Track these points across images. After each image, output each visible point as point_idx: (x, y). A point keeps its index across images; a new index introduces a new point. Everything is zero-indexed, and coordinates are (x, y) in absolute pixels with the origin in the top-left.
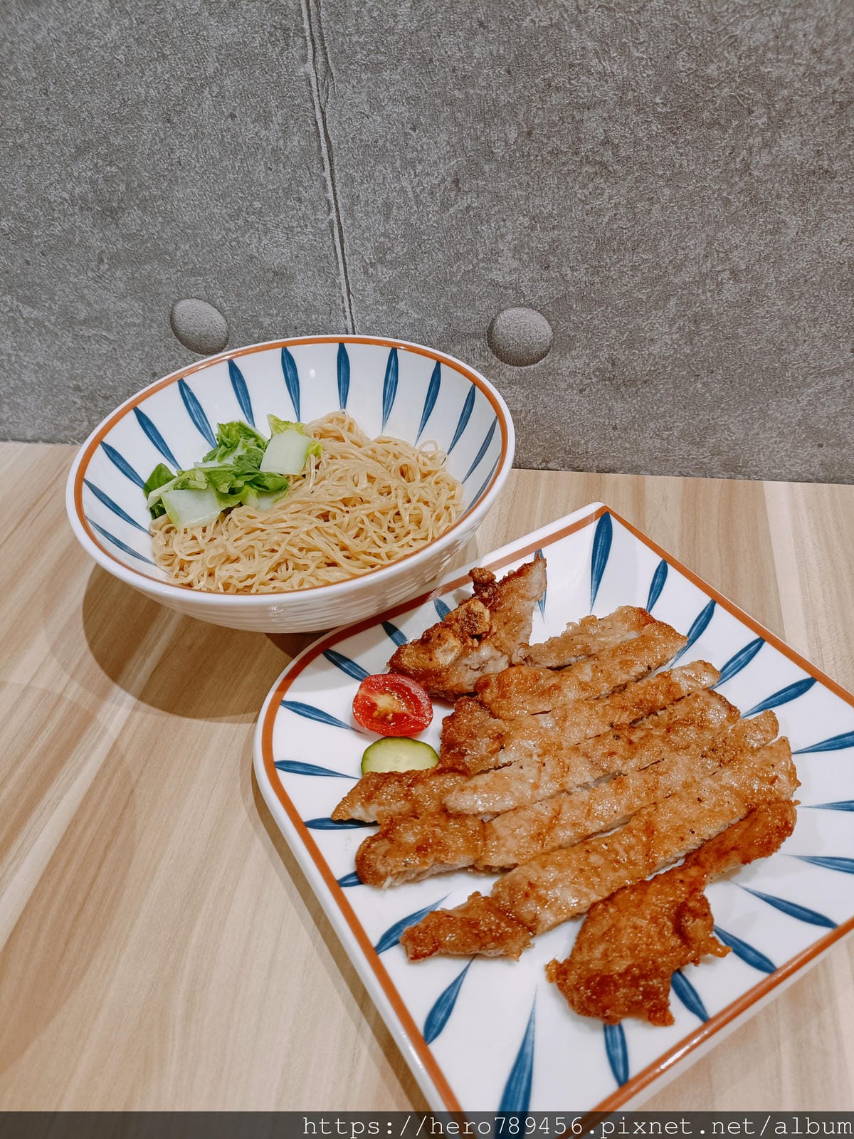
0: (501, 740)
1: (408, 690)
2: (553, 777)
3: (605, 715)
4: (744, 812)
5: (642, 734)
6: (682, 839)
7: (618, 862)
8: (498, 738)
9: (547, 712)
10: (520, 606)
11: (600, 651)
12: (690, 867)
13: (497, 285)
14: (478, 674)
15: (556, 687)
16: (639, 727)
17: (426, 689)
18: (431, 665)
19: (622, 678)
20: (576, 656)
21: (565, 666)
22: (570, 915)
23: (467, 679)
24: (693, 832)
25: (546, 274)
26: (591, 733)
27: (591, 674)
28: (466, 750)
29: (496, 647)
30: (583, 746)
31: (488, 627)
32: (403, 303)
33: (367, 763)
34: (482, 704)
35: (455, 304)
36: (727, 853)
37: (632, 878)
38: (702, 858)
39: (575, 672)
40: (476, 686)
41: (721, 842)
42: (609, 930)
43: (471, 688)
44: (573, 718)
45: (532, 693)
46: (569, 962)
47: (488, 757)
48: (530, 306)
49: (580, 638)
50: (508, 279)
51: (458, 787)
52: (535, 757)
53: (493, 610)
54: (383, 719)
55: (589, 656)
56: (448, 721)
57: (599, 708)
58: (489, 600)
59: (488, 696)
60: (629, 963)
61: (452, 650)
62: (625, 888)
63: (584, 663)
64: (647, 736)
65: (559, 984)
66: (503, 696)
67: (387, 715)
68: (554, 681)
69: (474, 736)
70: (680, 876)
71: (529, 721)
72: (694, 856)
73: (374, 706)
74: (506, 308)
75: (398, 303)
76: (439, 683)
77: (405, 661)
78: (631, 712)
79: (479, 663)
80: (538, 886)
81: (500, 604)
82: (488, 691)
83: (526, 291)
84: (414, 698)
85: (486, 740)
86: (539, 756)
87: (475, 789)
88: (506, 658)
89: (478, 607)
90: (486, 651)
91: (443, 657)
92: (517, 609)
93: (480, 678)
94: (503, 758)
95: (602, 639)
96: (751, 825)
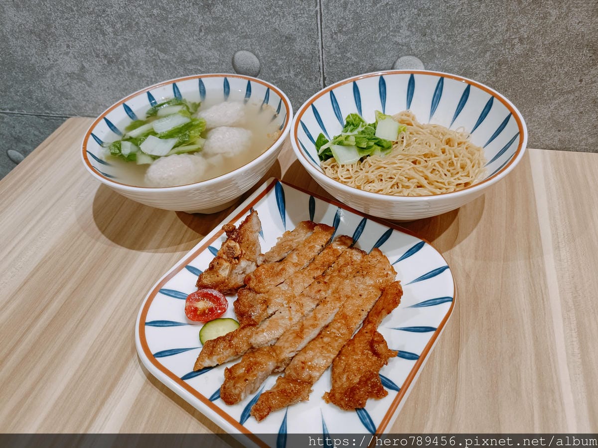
0: (266, 303)
1: (212, 294)
2: (297, 311)
3: (310, 274)
4: (380, 293)
5: (329, 277)
6: (360, 315)
7: (337, 336)
8: (264, 303)
9: (283, 283)
10: (252, 237)
11: (297, 246)
12: (367, 325)
13: (398, 44)
14: (244, 276)
15: (283, 269)
16: (326, 275)
17: (220, 291)
18: (219, 279)
19: (311, 255)
20: (287, 252)
21: (283, 259)
22: (325, 369)
23: (239, 280)
24: (363, 310)
25: (424, 38)
26: (306, 285)
27: (297, 258)
28: (251, 314)
29: (248, 260)
30: (305, 292)
31: (240, 252)
32: (350, 53)
33: (202, 338)
34: (250, 289)
35: (376, 54)
36: (380, 312)
37: (345, 341)
38: (371, 319)
39: (289, 259)
40: (244, 281)
41: (376, 309)
42: (345, 367)
43: (242, 283)
44: (295, 281)
45: (272, 276)
46: (333, 390)
47: (263, 314)
48: (414, 55)
49: (286, 243)
50: (404, 41)
51: (254, 333)
52: (285, 305)
53: (240, 242)
54: (204, 313)
55: (293, 250)
56: (237, 303)
57: (306, 272)
58: (237, 238)
59: (252, 284)
60: (359, 377)
61: (227, 268)
62: (344, 346)
63: (292, 254)
64: (331, 277)
65: (332, 402)
66: (260, 282)
67: (204, 311)
68: (281, 267)
69: (252, 306)
70: (365, 331)
71: (276, 290)
72: (367, 320)
73: (196, 309)
74: (402, 56)
75: (347, 53)
76: (225, 286)
77: (205, 281)
78: (321, 269)
79: (242, 270)
80: (306, 362)
81: (242, 238)
82: (251, 282)
83: (413, 47)
84: (216, 297)
85: (259, 306)
86: (286, 304)
87: (263, 331)
88: (254, 263)
89: (232, 243)
90: (243, 263)
91: (224, 273)
92: (251, 239)
93: (245, 277)
94: (270, 311)
95: (296, 240)
96: (385, 297)
